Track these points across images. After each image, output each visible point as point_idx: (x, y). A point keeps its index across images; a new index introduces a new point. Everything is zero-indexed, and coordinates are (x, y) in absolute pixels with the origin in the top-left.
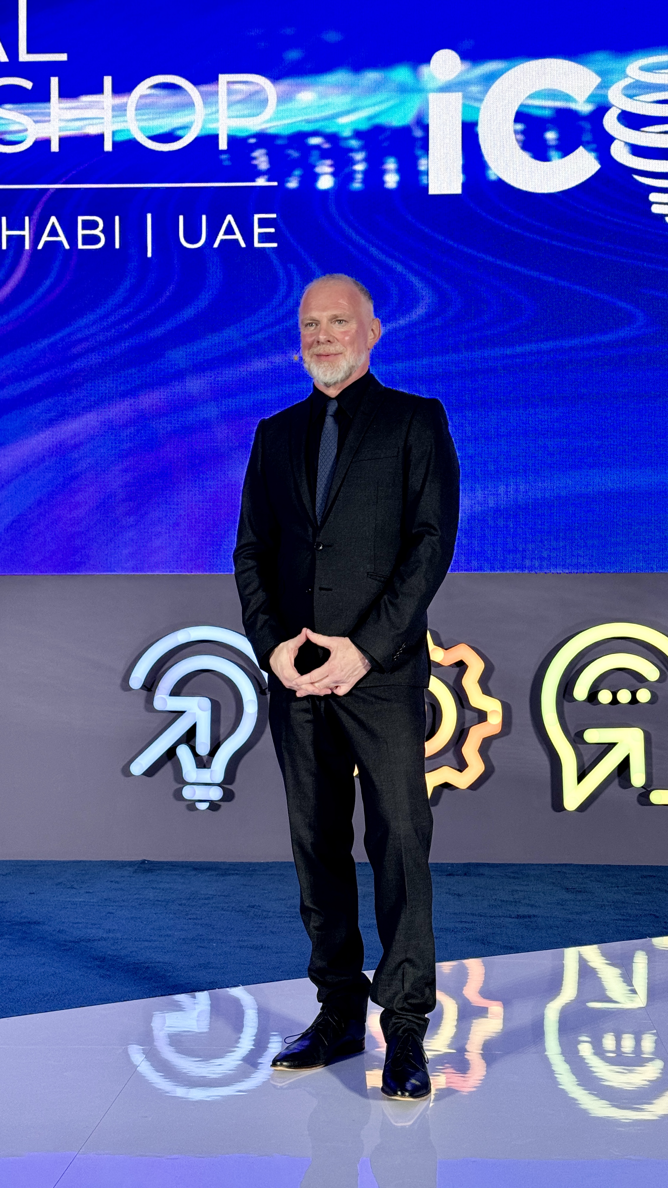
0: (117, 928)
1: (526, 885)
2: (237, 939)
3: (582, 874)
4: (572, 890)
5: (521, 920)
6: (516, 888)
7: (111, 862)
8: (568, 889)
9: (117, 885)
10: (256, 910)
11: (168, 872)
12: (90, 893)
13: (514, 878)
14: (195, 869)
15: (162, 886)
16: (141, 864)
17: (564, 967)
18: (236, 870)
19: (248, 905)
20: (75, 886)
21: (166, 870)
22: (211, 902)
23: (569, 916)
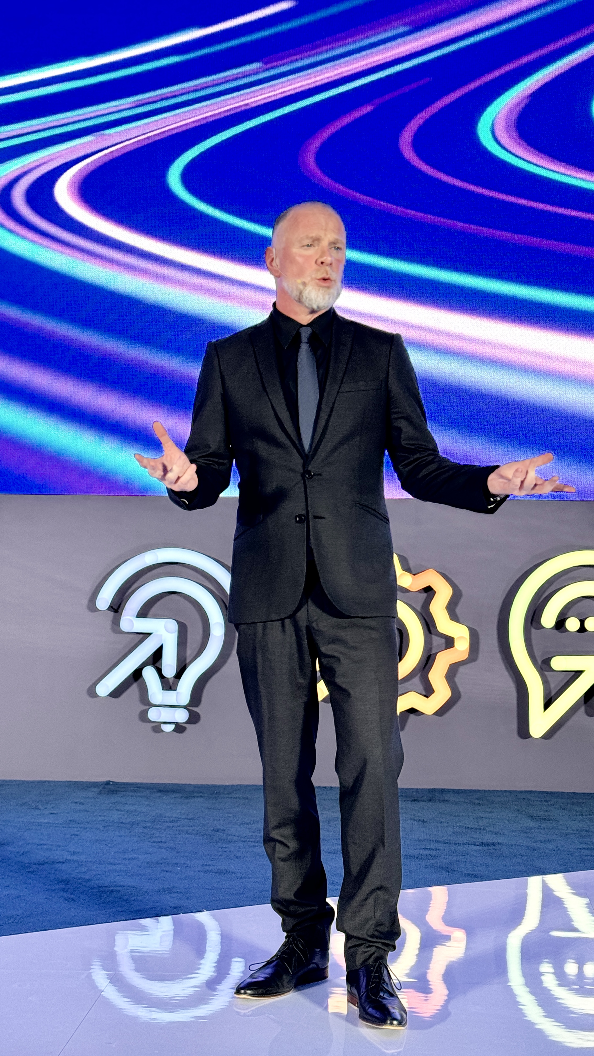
0: (81, 851)
1: (490, 812)
2: (201, 864)
3: (547, 802)
4: (537, 818)
5: (485, 848)
6: (482, 815)
7: (76, 783)
8: (532, 817)
9: (82, 806)
10: (221, 834)
11: (133, 794)
12: (55, 813)
13: (479, 804)
14: (160, 791)
15: (127, 808)
16: (106, 785)
17: (527, 896)
18: (201, 792)
19: (212, 829)
20: (40, 807)
21: (131, 791)
22: (176, 824)
23: (534, 844)
